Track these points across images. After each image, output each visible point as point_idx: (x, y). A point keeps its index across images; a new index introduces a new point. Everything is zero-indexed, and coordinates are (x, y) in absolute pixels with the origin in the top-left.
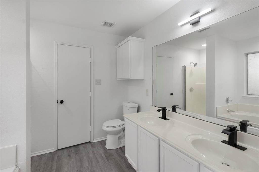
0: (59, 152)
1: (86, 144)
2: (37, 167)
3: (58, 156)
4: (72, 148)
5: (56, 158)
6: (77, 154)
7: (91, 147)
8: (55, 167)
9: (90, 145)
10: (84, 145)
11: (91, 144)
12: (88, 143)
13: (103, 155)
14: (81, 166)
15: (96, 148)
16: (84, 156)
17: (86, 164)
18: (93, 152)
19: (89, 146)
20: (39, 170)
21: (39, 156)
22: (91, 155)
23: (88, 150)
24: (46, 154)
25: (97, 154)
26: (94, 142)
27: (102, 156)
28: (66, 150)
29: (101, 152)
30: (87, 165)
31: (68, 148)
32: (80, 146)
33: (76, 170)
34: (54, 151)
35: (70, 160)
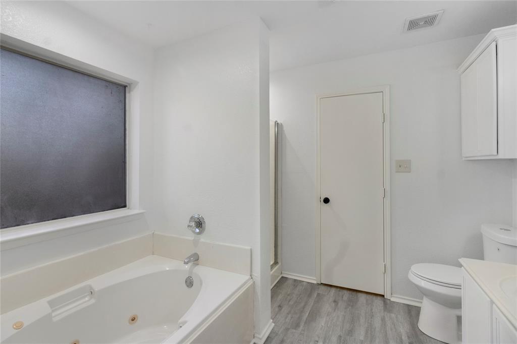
0: (323, 288)
1: (374, 297)
2: (289, 295)
3: (318, 294)
4: (345, 292)
5: (315, 296)
6: (350, 307)
7: (383, 308)
8: (310, 309)
9: (382, 302)
10: (369, 297)
11: (384, 302)
12: (379, 298)
13: (404, 338)
14: (351, 332)
15: (393, 315)
16: (361, 317)
17: (360, 334)
18: (383, 320)
19: (378, 302)
20: (289, 302)
21: (295, 280)
22: (377, 323)
23: (373, 310)
24: (305, 283)
25: (391, 330)
26: (392, 299)
27: (401, 339)
28: (333, 290)
29: (404, 329)
30: (362, 338)
31: (338, 289)
32: (360, 294)
33: (339, 334)
34: (315, 282)
35: (335, 310)
